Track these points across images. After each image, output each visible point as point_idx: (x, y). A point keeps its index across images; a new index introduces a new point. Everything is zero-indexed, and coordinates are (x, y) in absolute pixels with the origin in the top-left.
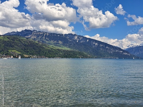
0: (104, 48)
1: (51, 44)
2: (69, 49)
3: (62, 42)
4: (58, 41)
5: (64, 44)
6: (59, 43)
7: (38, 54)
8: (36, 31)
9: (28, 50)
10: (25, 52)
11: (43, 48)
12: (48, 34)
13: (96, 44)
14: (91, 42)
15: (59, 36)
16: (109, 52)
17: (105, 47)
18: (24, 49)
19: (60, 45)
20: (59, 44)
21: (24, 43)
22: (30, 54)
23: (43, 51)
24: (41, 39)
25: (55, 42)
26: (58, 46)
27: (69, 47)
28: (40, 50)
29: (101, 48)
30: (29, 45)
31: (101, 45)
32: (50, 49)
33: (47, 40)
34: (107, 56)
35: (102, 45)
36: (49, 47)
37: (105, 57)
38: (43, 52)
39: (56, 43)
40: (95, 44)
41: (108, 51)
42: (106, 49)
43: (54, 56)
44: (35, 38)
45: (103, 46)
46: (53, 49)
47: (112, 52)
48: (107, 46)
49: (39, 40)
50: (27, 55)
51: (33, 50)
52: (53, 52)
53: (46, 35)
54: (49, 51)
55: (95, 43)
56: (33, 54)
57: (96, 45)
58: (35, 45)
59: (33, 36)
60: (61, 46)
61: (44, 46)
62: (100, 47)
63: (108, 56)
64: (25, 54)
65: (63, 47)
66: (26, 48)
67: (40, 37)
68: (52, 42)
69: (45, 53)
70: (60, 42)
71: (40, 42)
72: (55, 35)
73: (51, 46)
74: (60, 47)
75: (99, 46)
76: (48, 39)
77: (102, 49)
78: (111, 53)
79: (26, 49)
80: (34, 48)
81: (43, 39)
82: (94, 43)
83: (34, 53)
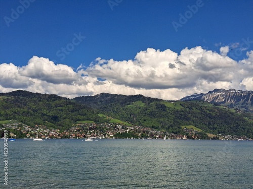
7: (234, 133)
8: (234, 90)
9: (216, 126)
10: (210, 128)
11: (244, 120)
18: (207, 123)
21: (208, 112)
22: (219, 133)
23: (244, 127)
24: (244, 105)
28: (238, 125)
30: (218, 116)
38: (244, 129)
44: (232, 104)
49: (240, 106)
50: (213, 134)
51: (225, 125)
56: (224, 132)
58: (229, 116)
59: (228, 99)
61: (246, 118)
64: (210, 133)
66: (212, 121)
67: (241, 101)
69: (248, 131)
71: (239, 110)
79: (212, 123)
80: (225, 122)
81: (247, 104)
83: (226, 131)
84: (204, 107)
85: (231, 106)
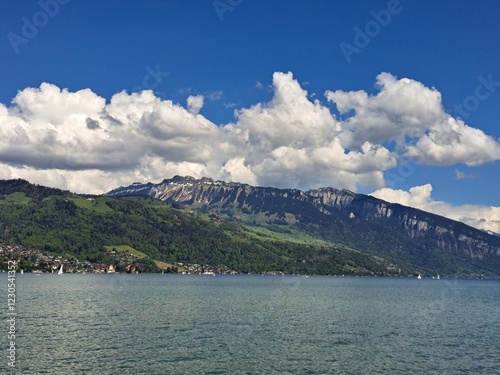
0: (451, 239)
1: (258, 226)
2: (319, 243)
3: (297, 218)
4: (281, 215)
5: (301, 227)
6: (287, 220)
7: (207, 260)
8: (211, 180)
9: (173, 246)
10: (162, 251)
11: (225, 237)
12: (248, 192)
13: (423, 225)
14: (402, 217)
15: (286, 195)
16: (472, 255)
17: (457, 235)
18: (158, 241)
19: (287, 228)
20: (286, 224)
21: (160, 220)
22: (178, 260)
23: (224, 249)
24: (226, 209)
25: (273, 217)
26: (281, 231)
27: (323, 236)
28: (214, 245)
29: (441, 240)
30: (179, 228)
31: (441, 230)
32: (249, 243)
33: (245, 211)
34: (461, 268)
35: (445, 230)
36: (245, 235)
37: (454, 272)
38: (223, 253)
39: (276, 222)
40: (416, 226)
41: (467, 251)
42: (460, 243)
43: (260, 265)
44: (205, 206)
45: (448, 233)
46: (258, 242)
47: (481, 257)
48: (463, 234)
49: (219, 210)
50: (167, 262)
51: (191, 245)
52: (257, 251)
53: (243, 193)
54: (245, 249)
55: (418, 221)
56: (188, 259)
57: (422, 230)
58: (198, 228)
59: (199, 196)
60: (292, 231)
61: (229, 233)
62: (436, 238)
63: (465, 272)
64: (162, 260)
65: (301, 234)
66: (167, 238)
67: (222, 201)
68: (262, 217)
69: (230, 257)
70: (290, 218)
71: (218, 218)
72: (274, 194)
73: (253, 232)
74: (287, 235)
75: (431, 232)
76: (249, 209)
77: (443, 243)
78: (478, 258)
79: (165, 241)
80: (191, 240)
81: (232, 207)
82: (414, 223)
83: (191, 257)
84: (153, 209)
85: (204, 209)
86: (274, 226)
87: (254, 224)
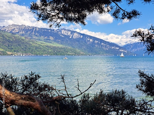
0: (99, 44)
1: (41, 40)
2: (60, 46)
3: (53, 38)
4: (48, 37)
5: (55, 41)
6: (50, 39)
7: (24, 51)
8: (25, 25)
9: (12, 47)
10: (9, 49)
12: (37, 29)
13: (91, 40)
14: (85, 38)
15: (50, 31)
16: (105, 49)
18: (7, 45)
19: (50, 41)
20: (50, 40)
21: (8, 38)
22: (15, 51)
24: (30, 35)
25: (46, 38)
26: (48, 42)
27: (62, 44)
28: (26, 47)
29: (96, 45)
30: (14, 41)
31: (96, 42)
32: (38, 46)
33: (36, 36)
34: (102, 53)
35: (98, 42)
36: (36, 43)
37: (100, 54)
38: (30, 49)
39: (47, 39)
40: (89, 40)
41: (103, 48)
42: (101, 45)
43: (42, 53)
44: (23, 34)
46: (41, 45)
47: (107, 49)
48: (102, 43)
49: (28, 35)
50: (11, 52)
52: (41, 49)
53: (36, 30)
54: (36, 48)
55: (90, 39)
56: (18, 51)
57: (91, 42)
58: (21, 41)
59: (21, 31)
60: (52, 42)
61: (31, 43)
62: (95, 44)
63: (103, 54)
64: (9, 51)
65: (55, 43)
66: (10, 44)
67: (29, 33)
68: (42, 37)
69: (32, 50)
70: (51, 38)
71: (27, 38)
72: (46, 30)
73: (39, 43)
74: (50, 43)
75: (94, 42)
76: (38, 35)
77: (97, 46)
78: (106, 50)
79: (10, 45)
80: (19, 45)
81: (32, 34)
82: (89, 39)
83: (19, 50)
84: (5, 35)
86: (46, 41)
87: (40, 40)
